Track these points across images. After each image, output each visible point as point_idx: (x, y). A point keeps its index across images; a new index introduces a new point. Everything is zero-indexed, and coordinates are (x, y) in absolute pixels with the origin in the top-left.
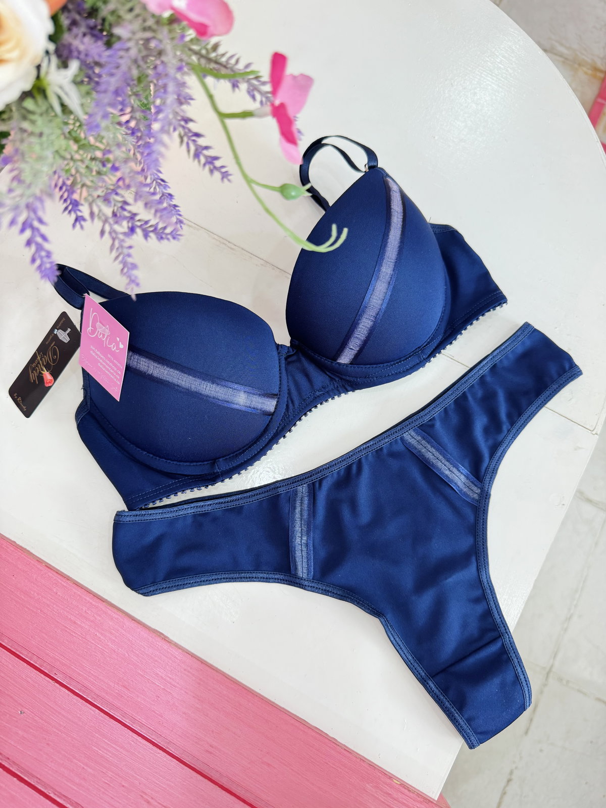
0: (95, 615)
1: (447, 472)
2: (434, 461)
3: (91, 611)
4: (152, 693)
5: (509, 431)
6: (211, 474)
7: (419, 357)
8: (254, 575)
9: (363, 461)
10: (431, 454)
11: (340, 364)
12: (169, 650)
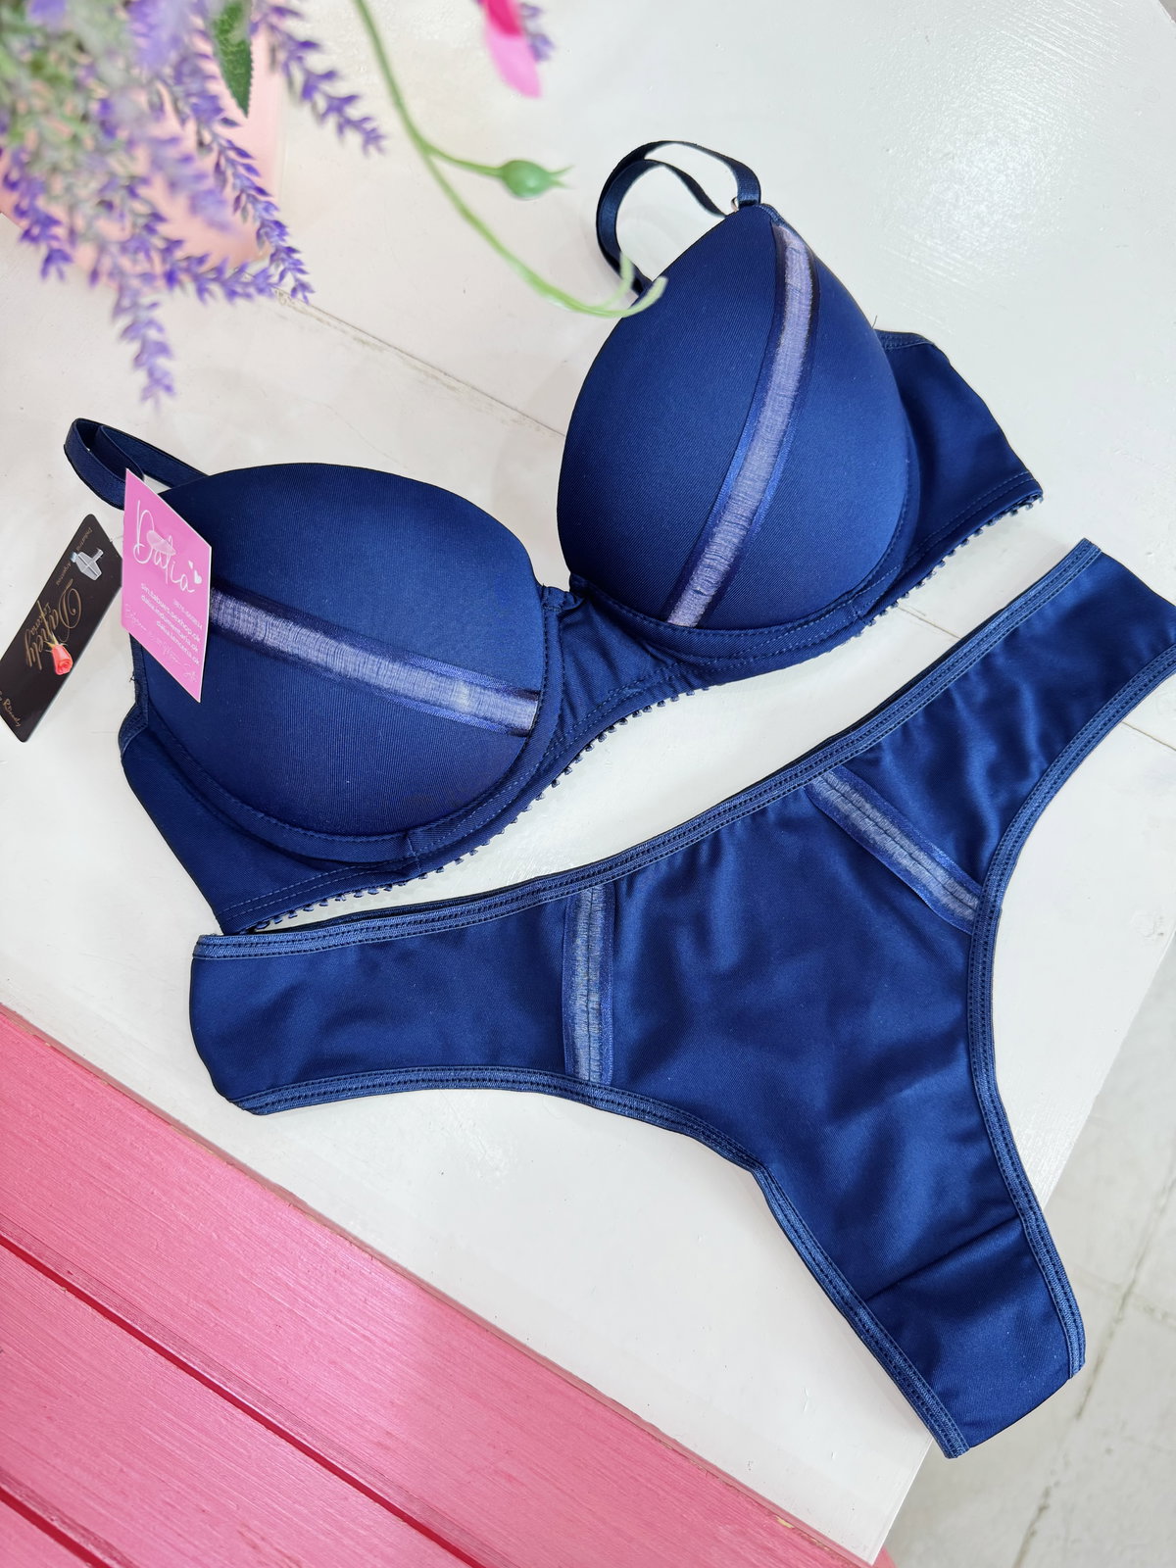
0: (152, 1153)
1: (906, 862)
2: (877, 838)
3: (144, 1143)
4: (266, 1318)
5: (1043, 773)
6: (400, 861)
7: (849, 612)
8: (487, 1074)
9: (725, 837)
10: (870, 822)
11: (674, 628)
12: (302, 1229)
